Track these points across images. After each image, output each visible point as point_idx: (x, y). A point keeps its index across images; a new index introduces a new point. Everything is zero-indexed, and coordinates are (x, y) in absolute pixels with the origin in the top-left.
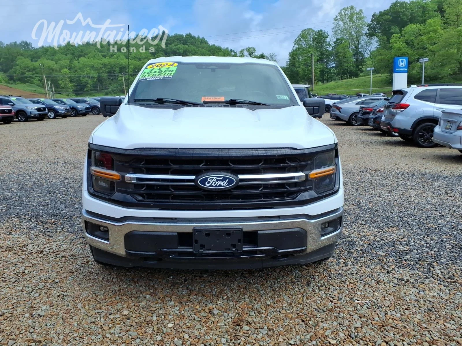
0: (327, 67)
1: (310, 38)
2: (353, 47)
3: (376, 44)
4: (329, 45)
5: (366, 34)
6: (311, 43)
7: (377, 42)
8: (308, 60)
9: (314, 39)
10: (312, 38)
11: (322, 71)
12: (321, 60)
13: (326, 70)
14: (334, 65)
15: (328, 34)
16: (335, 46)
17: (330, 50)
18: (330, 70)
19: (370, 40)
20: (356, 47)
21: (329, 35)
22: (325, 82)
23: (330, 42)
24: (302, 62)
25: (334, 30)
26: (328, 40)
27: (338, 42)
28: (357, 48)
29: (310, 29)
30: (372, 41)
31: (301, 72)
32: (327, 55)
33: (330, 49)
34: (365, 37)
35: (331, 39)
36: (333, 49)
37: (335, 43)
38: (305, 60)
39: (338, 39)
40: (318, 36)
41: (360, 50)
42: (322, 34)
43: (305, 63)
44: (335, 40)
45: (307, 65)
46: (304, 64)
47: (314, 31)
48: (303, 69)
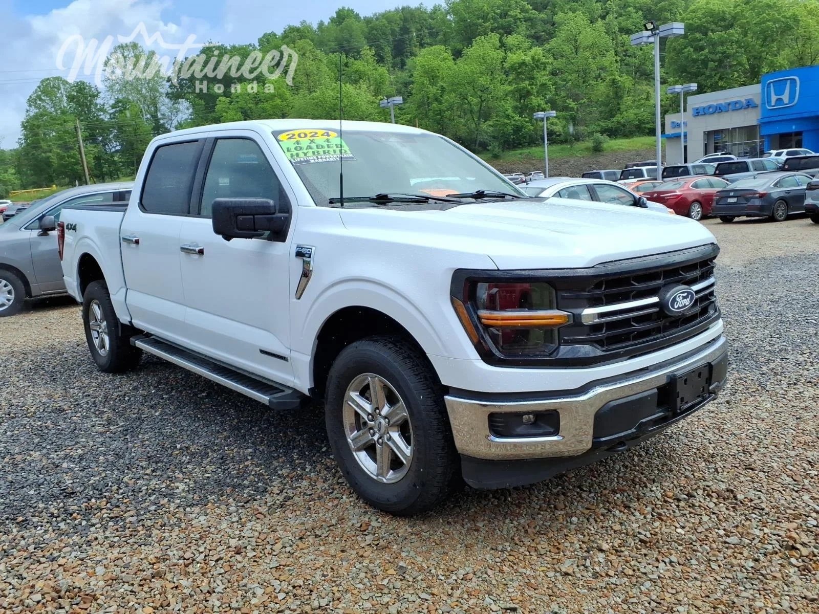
0: (105, 150)
1: (62, 95)
2: (149, 116)
3: (187, 112)
4: (102, 110)
5: (167, 94)
6: (65, 105)
7: (188, 109)
8: (67, 138)
9: (71, 98)
10: (66, 96)
11: (97, 158)
12: (91, 138)
13: (106, 157)
14: (118, 148)
15: (97, 89)
16: (115, 112)
17: (106, 120)
18: (112, 156)
19: (176, 105)
20: (152, 116)
21: (99, 93)
22: (106, 177)
23: (103, 105)
24: (54, 142)
25: (106, 84)
26: (99, 101)
27: (121, 105)
28: (155, 117)
29: (58, 79)
30: (181, 107)
31: (55, 161)
32: (103, 129)
33: (106, 118)
34: (167, 100)
35: (106, 100)
36: (111, 118)
37: (113, 107)
38: (60, 138)
39: (118, 101)
40: (77, 92)
41: (162, 122)
42: (85, 89)
43: (61, 142)
44: (113, 102)
45: (66, 147)
46: (60, 146)
47: (67, 82)
48: (58, 154)
